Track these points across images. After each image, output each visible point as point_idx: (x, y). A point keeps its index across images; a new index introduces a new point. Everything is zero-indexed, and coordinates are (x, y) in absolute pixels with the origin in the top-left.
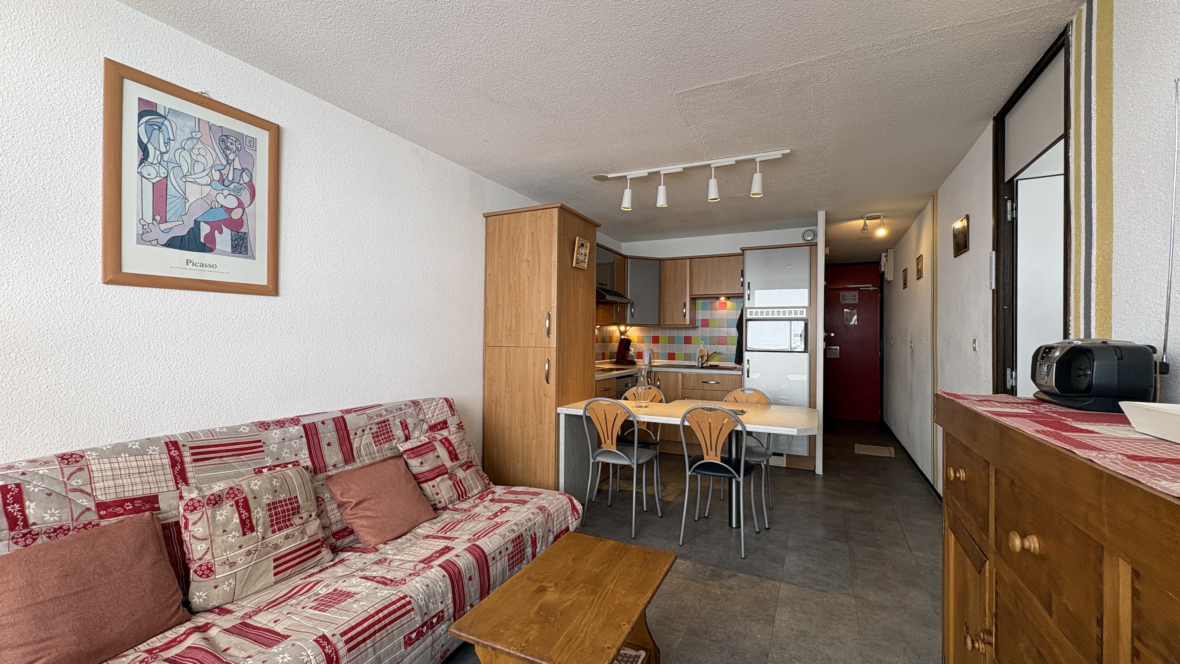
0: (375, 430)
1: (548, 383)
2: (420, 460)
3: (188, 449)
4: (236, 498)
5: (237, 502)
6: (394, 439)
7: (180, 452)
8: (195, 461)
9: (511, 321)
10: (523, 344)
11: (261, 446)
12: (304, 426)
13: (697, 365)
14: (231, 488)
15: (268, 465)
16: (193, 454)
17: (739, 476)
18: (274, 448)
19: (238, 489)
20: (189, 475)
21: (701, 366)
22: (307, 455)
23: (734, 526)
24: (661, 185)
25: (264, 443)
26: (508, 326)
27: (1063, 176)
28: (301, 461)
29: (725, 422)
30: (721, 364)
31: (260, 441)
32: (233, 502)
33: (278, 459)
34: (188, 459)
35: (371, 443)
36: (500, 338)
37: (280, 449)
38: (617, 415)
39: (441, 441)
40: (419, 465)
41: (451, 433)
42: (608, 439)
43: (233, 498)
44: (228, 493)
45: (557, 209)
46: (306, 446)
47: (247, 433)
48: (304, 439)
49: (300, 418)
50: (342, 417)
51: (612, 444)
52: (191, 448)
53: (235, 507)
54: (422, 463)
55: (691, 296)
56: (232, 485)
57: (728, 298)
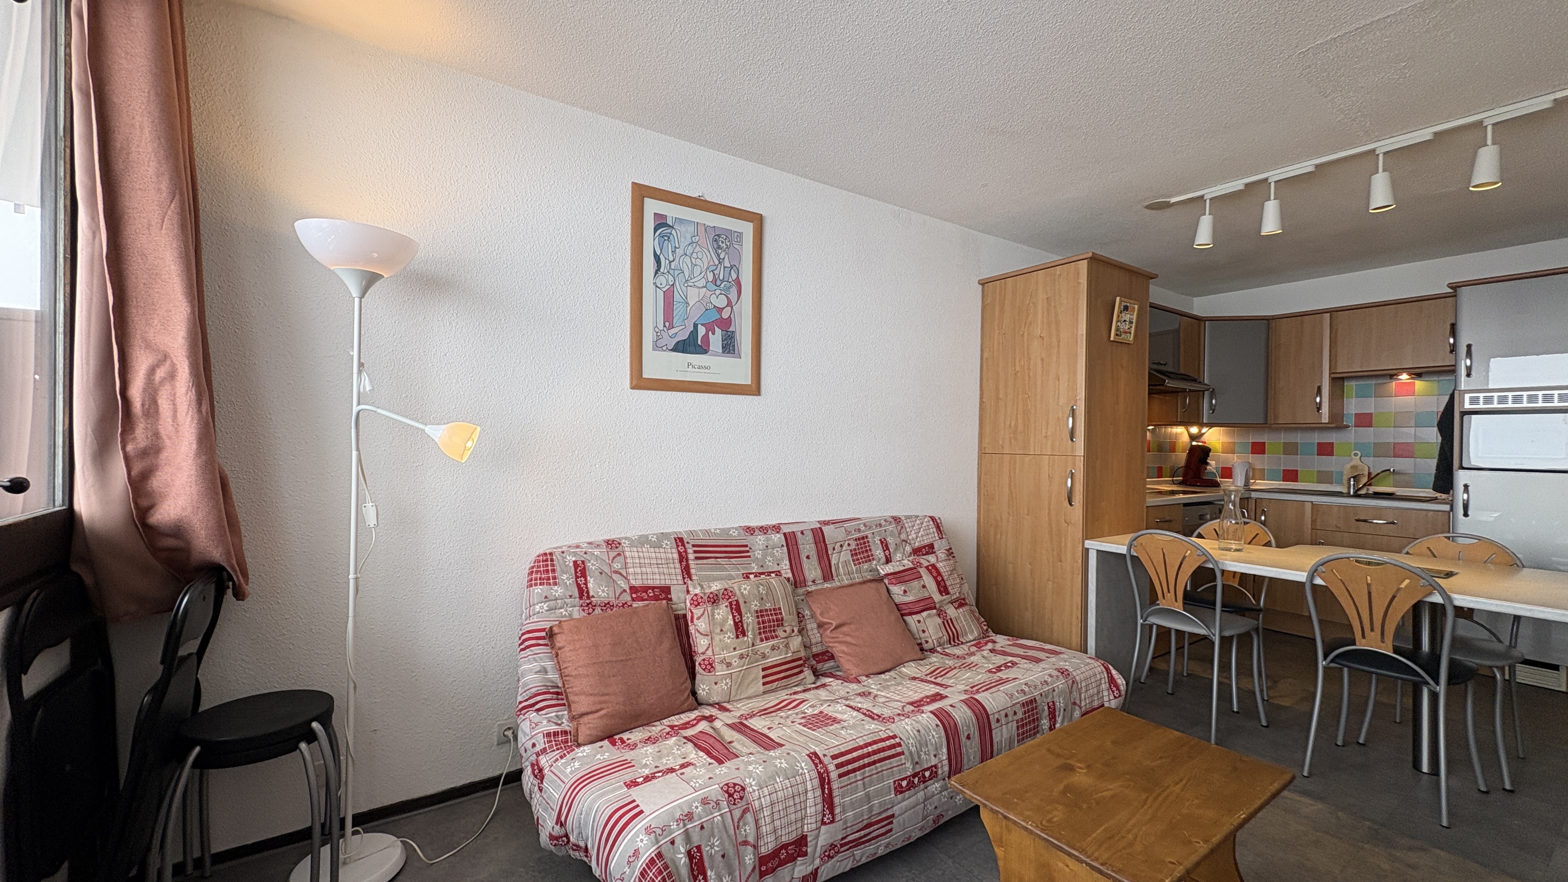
0: (853, 547)
1: (1071, 505)
2: (903, 588)
3: (691, 547)
4: (730, 600)
5: (731, 603)
6: (873, 559)
7: (685, 548)
8: (697, 558)
9: (1017, 421)
10: (1035, 451)
11: (748, 552)
12: (785, 534)
13: (1345, 491)
14: (726, 590)
15: (754, 571)
16: (695, 552)
17: (1437, 683)
18: (758, 554)
19: (731, 592)
20: (693, 571)
21: (1355, 492)
22: (788, 567)
23: (1425, 768)
24: (1269, 199)
25: (750, 548)
26: (1013, 425)
28: (782, 572)
29: (1403, 586)
30: (1399, 491)
31: (746, 546)
32: (727, 604)
33: (762, 566)
34: (691, 556)
35: (849, 561)
36: (1001, 442)
37: (764, 556)
38: (1184, 557)
39: (927, 567)
40: (902, 593)
41: (939, 560)
42: (1169, 592)
43: (728, 599)
44: (723, 594)
45: (1086, 261)
46: (786, 556)
47: (736, 536)
48: (785, 548)
49: (781, 526)
50: (820, 528)
51: (1176, 601)
52: (694, 546)
53: (729, 608)
54: (905, 592)
55: (1333, 376)
56: (727, 587)
57: (1418, 374)
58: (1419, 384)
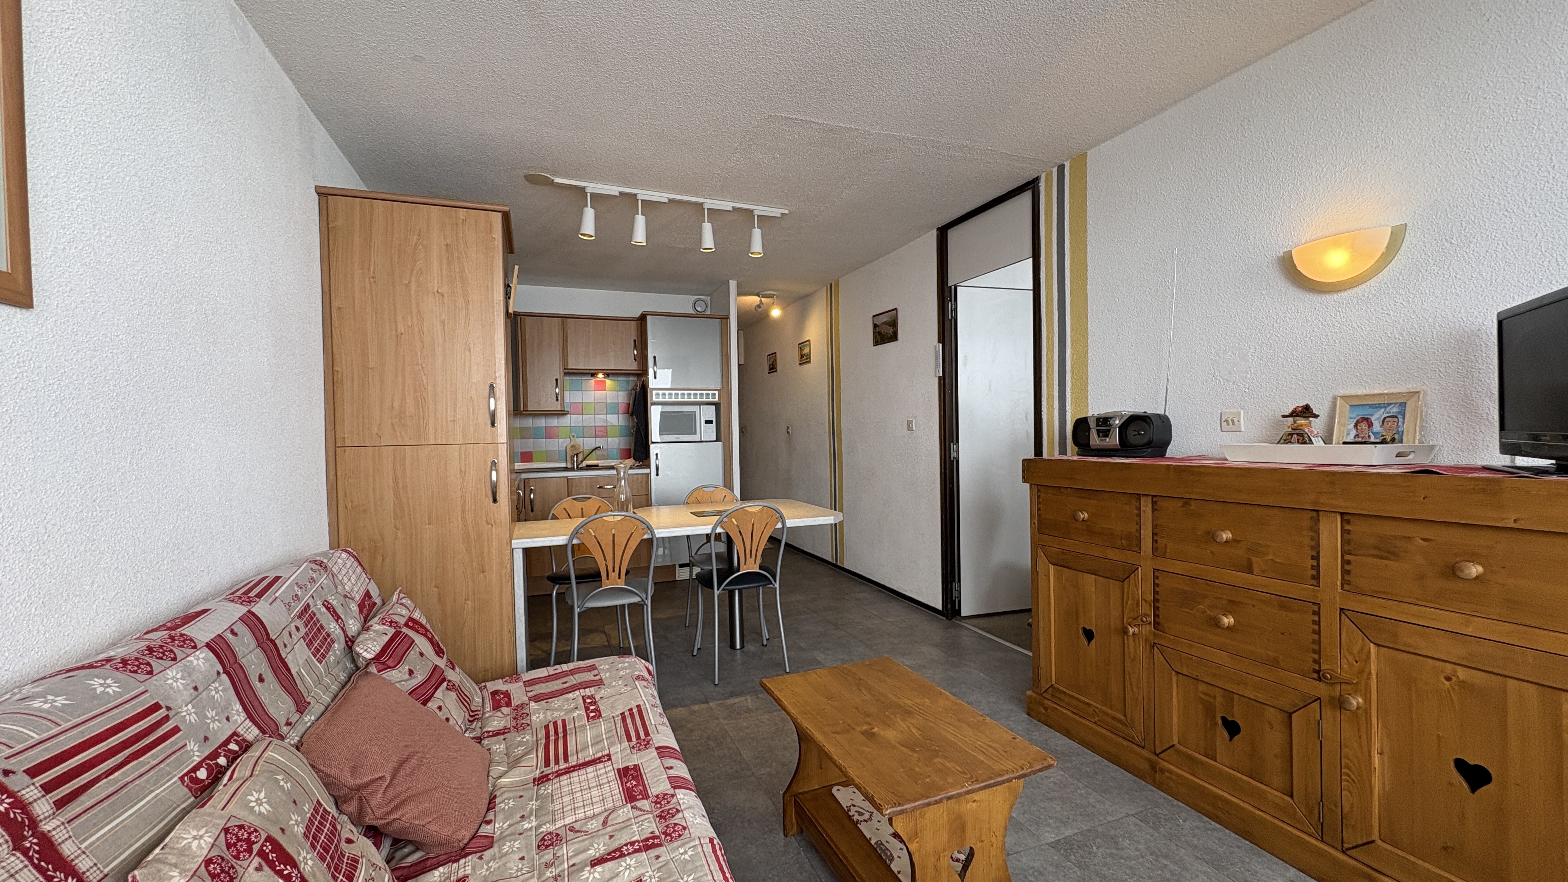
0: (303, 630)
1: (495, 501)
3: (27, 778)
4: (256, 848)
5: (262, 854)
6: (333, 641)
7: (11, 795)
8: (60, 804)
10: (436, 438)
11: (166, 719)
12: (208, 645)
13: (569, 466)
14: (226, 830)
15: (197, 760)
16: (48, 788)
18: (187, 714)
19: (241, 827)
20: (68, 849)
21: (577, 467)
22: (243, 715)
23: (738, 647)
24: (638, 214)
25: (168, 709)
26: (396, 404)
27: (1032, 292)
28: (239, 730)
30: (601, 463)
31: (156, 707)
32: (257, 861)
33: (206, 739)
34: (42, 808)
35: (309, 657)
37: (201, 715)
39: (406, 625)
41: (411, 610)
42: (614, 571)
43: (249, 851)
44: (229, 846)
45: (499, 215)
46: (232, 693)
47: (121, 695)
48: (224, 677)
50: (249, 611)
51: (619, 578)
52: (33, 772)
53: (266, 868)
54: (411, 672)
55: (565, 371)
56: (221, 823)
57: (607, 375)
58: (609, 382)
